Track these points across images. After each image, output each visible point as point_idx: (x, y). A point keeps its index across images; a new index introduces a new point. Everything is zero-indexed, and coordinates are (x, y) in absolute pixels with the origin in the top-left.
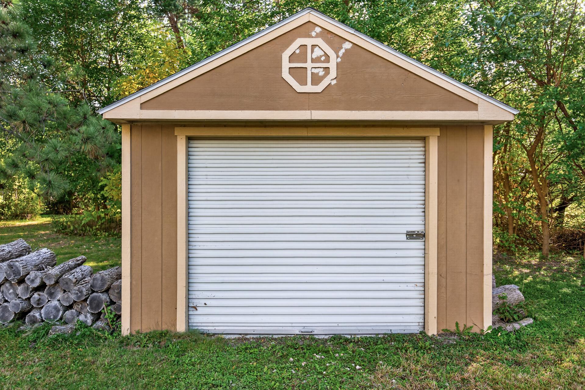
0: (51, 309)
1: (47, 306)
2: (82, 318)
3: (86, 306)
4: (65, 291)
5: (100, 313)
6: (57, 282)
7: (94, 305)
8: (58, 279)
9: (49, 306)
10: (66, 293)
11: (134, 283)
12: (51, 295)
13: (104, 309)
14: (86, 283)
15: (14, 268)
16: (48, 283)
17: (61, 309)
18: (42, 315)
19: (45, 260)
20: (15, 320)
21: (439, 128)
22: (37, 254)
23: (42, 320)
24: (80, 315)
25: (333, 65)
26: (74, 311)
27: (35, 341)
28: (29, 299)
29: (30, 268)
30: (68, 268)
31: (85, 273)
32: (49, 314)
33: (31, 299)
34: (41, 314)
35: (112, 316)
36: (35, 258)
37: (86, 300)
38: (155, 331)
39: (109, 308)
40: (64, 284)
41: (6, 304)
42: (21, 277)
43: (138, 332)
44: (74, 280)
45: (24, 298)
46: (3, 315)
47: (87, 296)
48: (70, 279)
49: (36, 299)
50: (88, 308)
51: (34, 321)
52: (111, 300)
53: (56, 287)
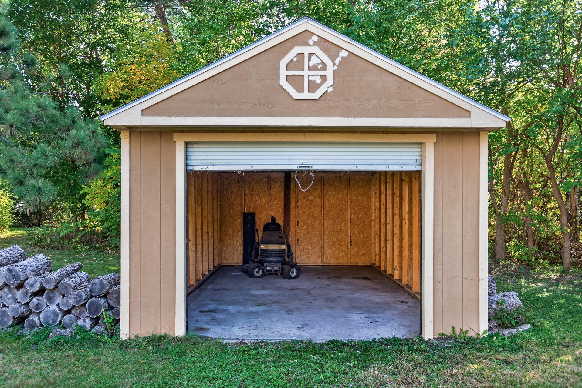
0: (49, 314)
1: (46, 311)
2: (80, 322)
3: (84, 311)
4: (63, 296)
5: (99, 318)
6: (56, 287)
7: (93, 310)
8: (57, 284)
9: (47, 311)
10: (65, 298)
11: (133, 287)
12: (50, 300)
13: (102, 313)
14: (85, 288)
15: (14, 272)
16: (47, 287)
17: (60, 313)
18: (41, 320)
19: (42, 266)
20: (14, 324)
21: (435, 135)
22: (34, 260)
23: (41, 324)
24: (78, 320)
25: (329, 73)
26: (73, 316)
27: (36, 344)
28: (28, 303)
29: (28, 273)
30: (66, 274)
31: (82, 279)
32: (47, 318)
33: (30, 304)
34: (39, 319)
35: (111, 321)
36: (33, 263)
37: (84, 305)
38: (153, 336)
39: (108, 312)
40: (63, 289)
41: (4, 309)
42: (21, 281)
43: (137, 337)
44: (73, 285)
45: (23, 303)
46: (2, 319)
47: (86, 301)
48: (69, 284)
49: (35, 304)
50: (86, 313)
51: (33, 326)
52: (109, 305)
53: (55, 291)
